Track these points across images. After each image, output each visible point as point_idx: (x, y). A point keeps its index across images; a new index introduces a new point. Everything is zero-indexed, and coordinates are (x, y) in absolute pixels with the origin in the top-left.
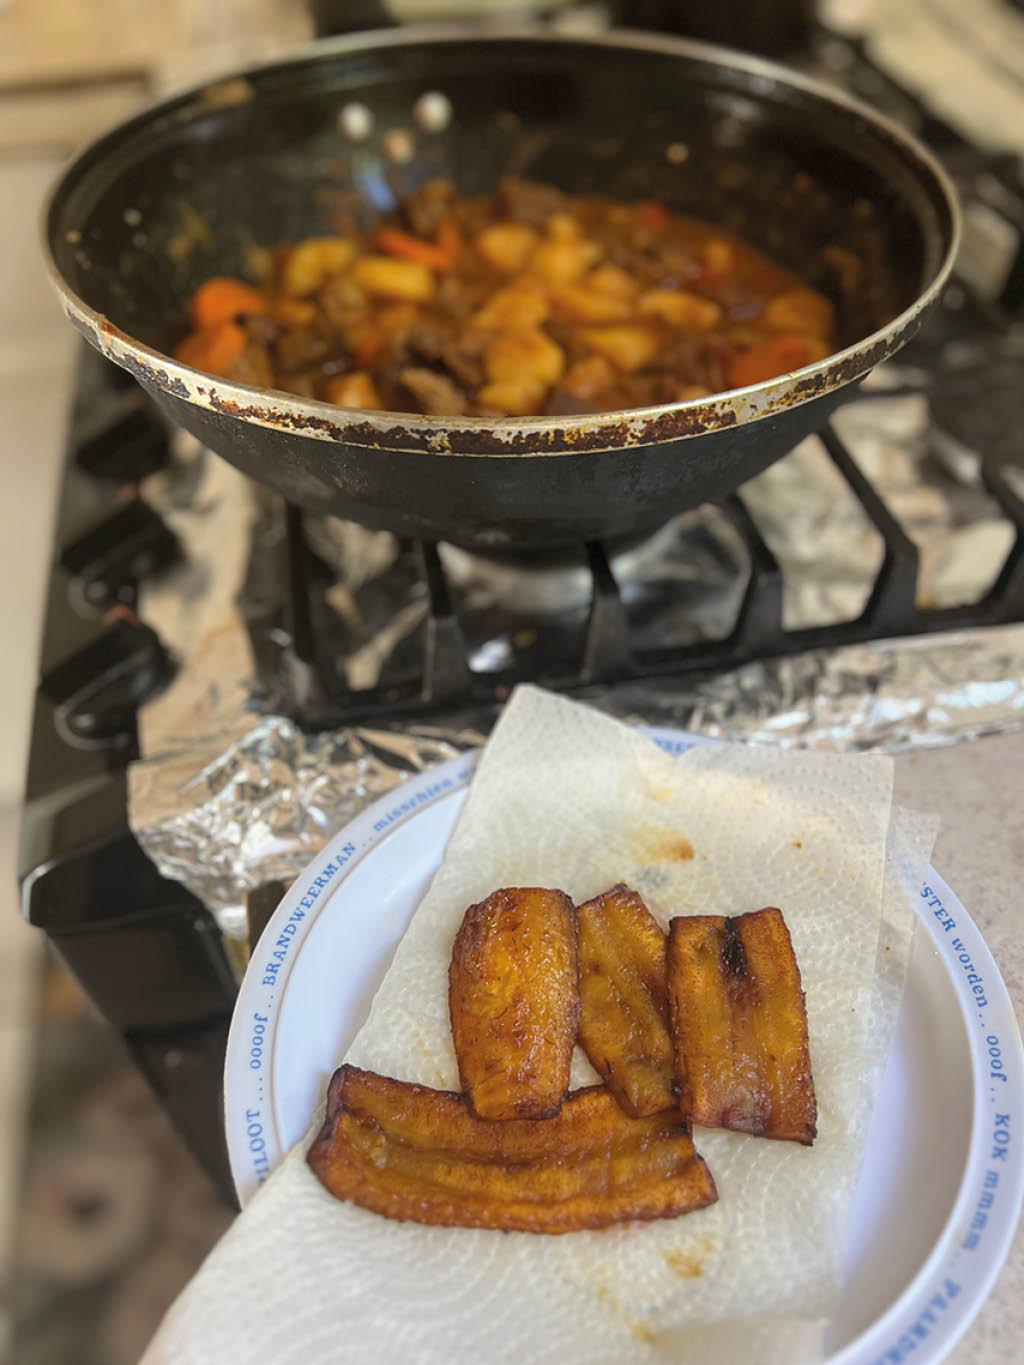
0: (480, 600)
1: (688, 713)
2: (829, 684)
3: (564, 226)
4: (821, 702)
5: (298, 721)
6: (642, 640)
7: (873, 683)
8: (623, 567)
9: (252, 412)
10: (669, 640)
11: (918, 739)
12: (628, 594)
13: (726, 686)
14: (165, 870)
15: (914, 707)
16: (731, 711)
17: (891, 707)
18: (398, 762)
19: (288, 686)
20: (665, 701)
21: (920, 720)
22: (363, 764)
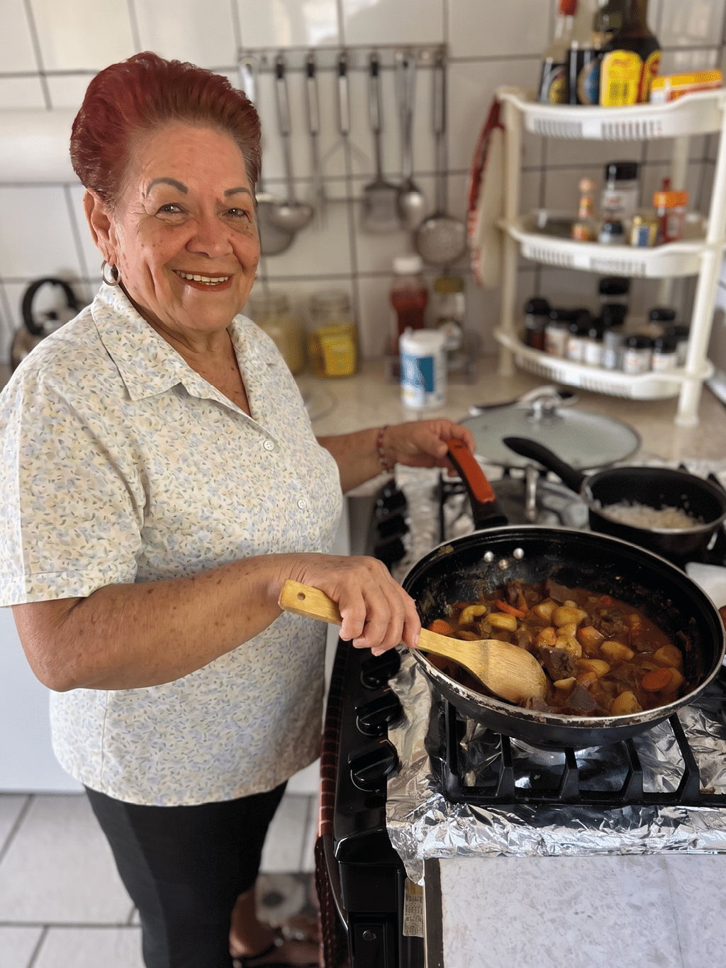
0: (521, 755)
1: (600, 821)
2: (659, 820)
3: (571, 604)
4: (654, 828)
5: (447, 795)
6: (585, 787)
7: (676, 823)
8: (579, 754)
9: (481, 702)
10: (596, 788)
11: (691, 850)
12: (579, 764)
13: (615, 813)
14: (394, 847)
15: (693, 836)
16: (616, 824)
17: (682, 833)
18: (483, 820)
19: (445, 780)
20: (592, 815)
21: (694, 843)
22: (471, 818)
